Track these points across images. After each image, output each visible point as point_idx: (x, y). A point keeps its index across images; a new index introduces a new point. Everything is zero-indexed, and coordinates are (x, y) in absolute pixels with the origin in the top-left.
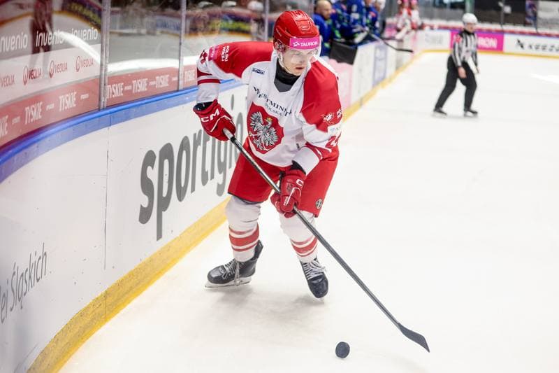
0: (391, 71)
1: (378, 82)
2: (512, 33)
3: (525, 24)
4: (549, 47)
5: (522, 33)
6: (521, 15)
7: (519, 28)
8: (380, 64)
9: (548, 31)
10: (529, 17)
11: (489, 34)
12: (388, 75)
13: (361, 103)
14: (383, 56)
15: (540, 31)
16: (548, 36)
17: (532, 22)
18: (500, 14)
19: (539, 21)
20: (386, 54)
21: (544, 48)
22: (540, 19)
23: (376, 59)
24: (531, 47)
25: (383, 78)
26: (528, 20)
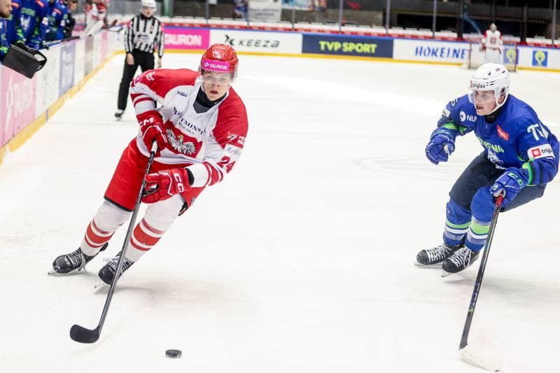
0: (79, 76)
1: (66, 90)
2: (220, 27)
3: (235, 17)
4: (263, 43)
5: (231, 28)
6: (229, 6)
7: (227, 22)
8: (67, 68)
9: (261, 24)
10: (239, 8)
11: (191, 30)
12: (76, 82)
13: (47, 116)
14: (70, 59)
15: (251, 24)
16: (262, 29)
17: (242, 14)
18: (203, 6)
19: (251, 13)
20: (74, 57)
21: (257, 44)
22: (251, 9)
23: (62, 63)
24: (241, 43)
25: (72, 86)
26: (238, 12)
